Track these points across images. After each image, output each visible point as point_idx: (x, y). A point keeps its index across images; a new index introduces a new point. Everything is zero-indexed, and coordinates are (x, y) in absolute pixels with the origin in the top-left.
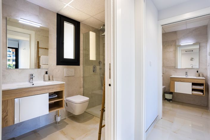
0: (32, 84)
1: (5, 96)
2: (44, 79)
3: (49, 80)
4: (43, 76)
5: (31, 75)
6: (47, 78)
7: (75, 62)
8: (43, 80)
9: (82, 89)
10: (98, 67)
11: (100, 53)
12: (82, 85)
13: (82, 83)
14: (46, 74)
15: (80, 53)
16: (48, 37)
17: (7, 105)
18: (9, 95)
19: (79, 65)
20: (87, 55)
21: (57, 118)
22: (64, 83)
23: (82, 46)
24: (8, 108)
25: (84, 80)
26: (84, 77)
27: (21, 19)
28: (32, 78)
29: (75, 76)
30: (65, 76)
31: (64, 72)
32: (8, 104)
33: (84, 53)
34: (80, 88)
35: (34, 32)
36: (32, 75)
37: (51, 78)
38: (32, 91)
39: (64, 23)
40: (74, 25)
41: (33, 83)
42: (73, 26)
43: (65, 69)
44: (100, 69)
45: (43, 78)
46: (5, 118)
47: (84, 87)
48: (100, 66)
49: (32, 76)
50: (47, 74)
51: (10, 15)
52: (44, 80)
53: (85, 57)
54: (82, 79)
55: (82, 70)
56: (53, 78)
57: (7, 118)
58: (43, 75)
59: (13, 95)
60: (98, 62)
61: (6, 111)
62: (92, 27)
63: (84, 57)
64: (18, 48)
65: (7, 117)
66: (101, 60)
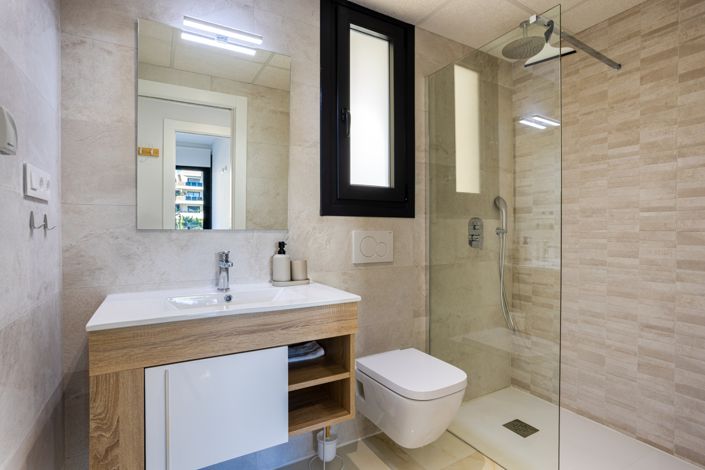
0: (224, 294)
1: (107, 354)
2: (272, 274)
3: (292, 280)
4: (266, 262)
5: (221, 256)
6: (282, 273)
7: (395, 201)
8: (269, 278)
9: (423, 320)
10: (490, 225)
11: (496, 160)
12: (423, 302)
13: (424, 292)
14: (280, 253)
15: (416, 160)
16: (288, 114)
17: (116, 400)
18: (125, 351)
19: (412, 215)
20: (445, 171)
21: (321, 445)
22: (356, 298)
23: (423, 129)
24: (120, 410)
25: (431, 282)
26: (431, 269)
27: (187, 23)
28: (227, 270)
29: (395, 265)
30: (355, 264)
31: (350, 245)
32: (117, 392)
33: (434, 162)
34: (416, 315)
35: (245, 99)
36: (227, 256)
37: (298, 274)
38: (217, 335)
39: (352, 32)
40: (390, 41)
41: (228, 293)
42: (386, 44)
43: (353, 232)
44: (500, 232)
45: (268, 270)
46: (110, 458)
47: (430, 311)
48: (498, 217)
49: (227, 261)
50: (284, 253)
51: (151, 14)
52: (273, 281)
53: (434, 181)
54: (423, 278)
55: (423, 238)
56: (306, 271)
57: (117, 456)
58: (268, 259)
59: (136, 351)
60: (492, 200)
61: (111, 425)
62: (464, 46)
63: (431, 180)
64: (209, 166)
65: (116, 451)
66: (504, 194)
